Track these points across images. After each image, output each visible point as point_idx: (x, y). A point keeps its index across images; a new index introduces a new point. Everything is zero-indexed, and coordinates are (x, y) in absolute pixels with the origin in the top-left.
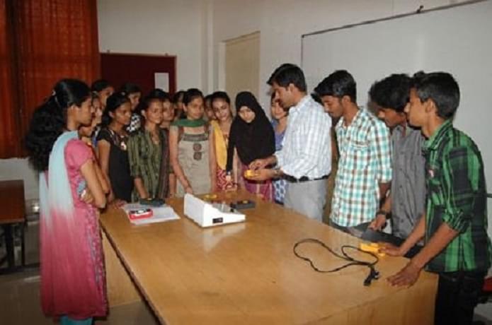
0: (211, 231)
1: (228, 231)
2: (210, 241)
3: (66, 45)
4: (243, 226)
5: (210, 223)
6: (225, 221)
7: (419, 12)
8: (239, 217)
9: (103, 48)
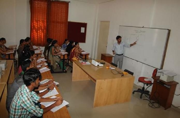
0: (97, 67)
1: (100, 67)
2: (96, 69)
3: (60, 19)
4: (103, 67)
5: (97, 66)
6: (100, 65)
7: (143, 27)
8: (102, 65)
9: (69, 20)
